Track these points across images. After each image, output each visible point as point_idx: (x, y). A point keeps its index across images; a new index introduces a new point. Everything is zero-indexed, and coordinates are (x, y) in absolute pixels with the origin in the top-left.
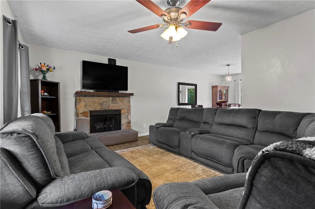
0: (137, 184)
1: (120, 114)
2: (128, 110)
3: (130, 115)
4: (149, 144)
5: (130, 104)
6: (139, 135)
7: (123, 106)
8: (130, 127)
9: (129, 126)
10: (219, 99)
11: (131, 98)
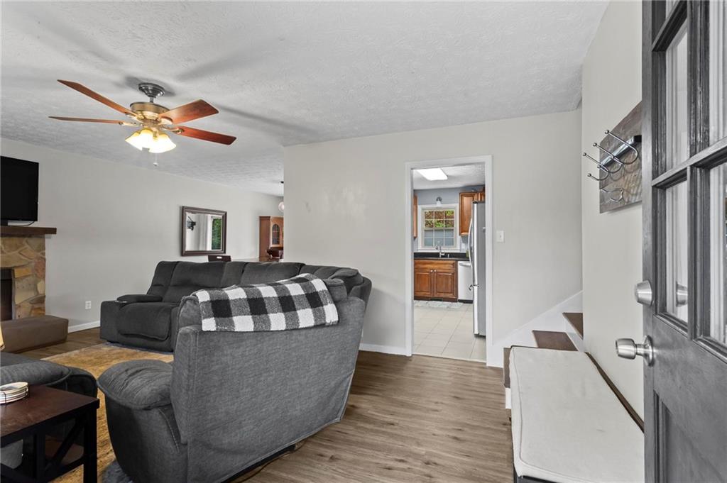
0: (67, 380)
1: (11, 280)
2: (37, 270)
3: (42, 282)
4: (99, 343)
5: (44, 254)
6: (71, 329)
7: (21, 259)
8: (44, 310)
9: (40, 308)
10: (273, 243)
11: (46, 240)
